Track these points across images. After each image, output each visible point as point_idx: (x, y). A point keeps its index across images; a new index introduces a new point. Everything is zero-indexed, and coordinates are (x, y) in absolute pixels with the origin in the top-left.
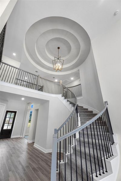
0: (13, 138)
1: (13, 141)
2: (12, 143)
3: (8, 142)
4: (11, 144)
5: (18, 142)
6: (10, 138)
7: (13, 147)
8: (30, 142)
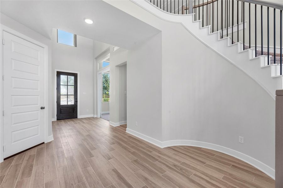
0: (82, 119)
1: (84, 123)
2: (83, 126)
3: (75, 125)
4: (82, 129)
5: (94, 125)
6: (77, 118)
7: (88, 134)
8: (116, 124)
